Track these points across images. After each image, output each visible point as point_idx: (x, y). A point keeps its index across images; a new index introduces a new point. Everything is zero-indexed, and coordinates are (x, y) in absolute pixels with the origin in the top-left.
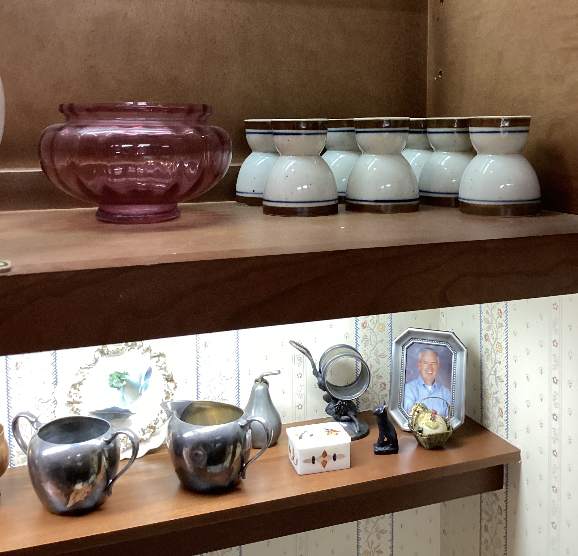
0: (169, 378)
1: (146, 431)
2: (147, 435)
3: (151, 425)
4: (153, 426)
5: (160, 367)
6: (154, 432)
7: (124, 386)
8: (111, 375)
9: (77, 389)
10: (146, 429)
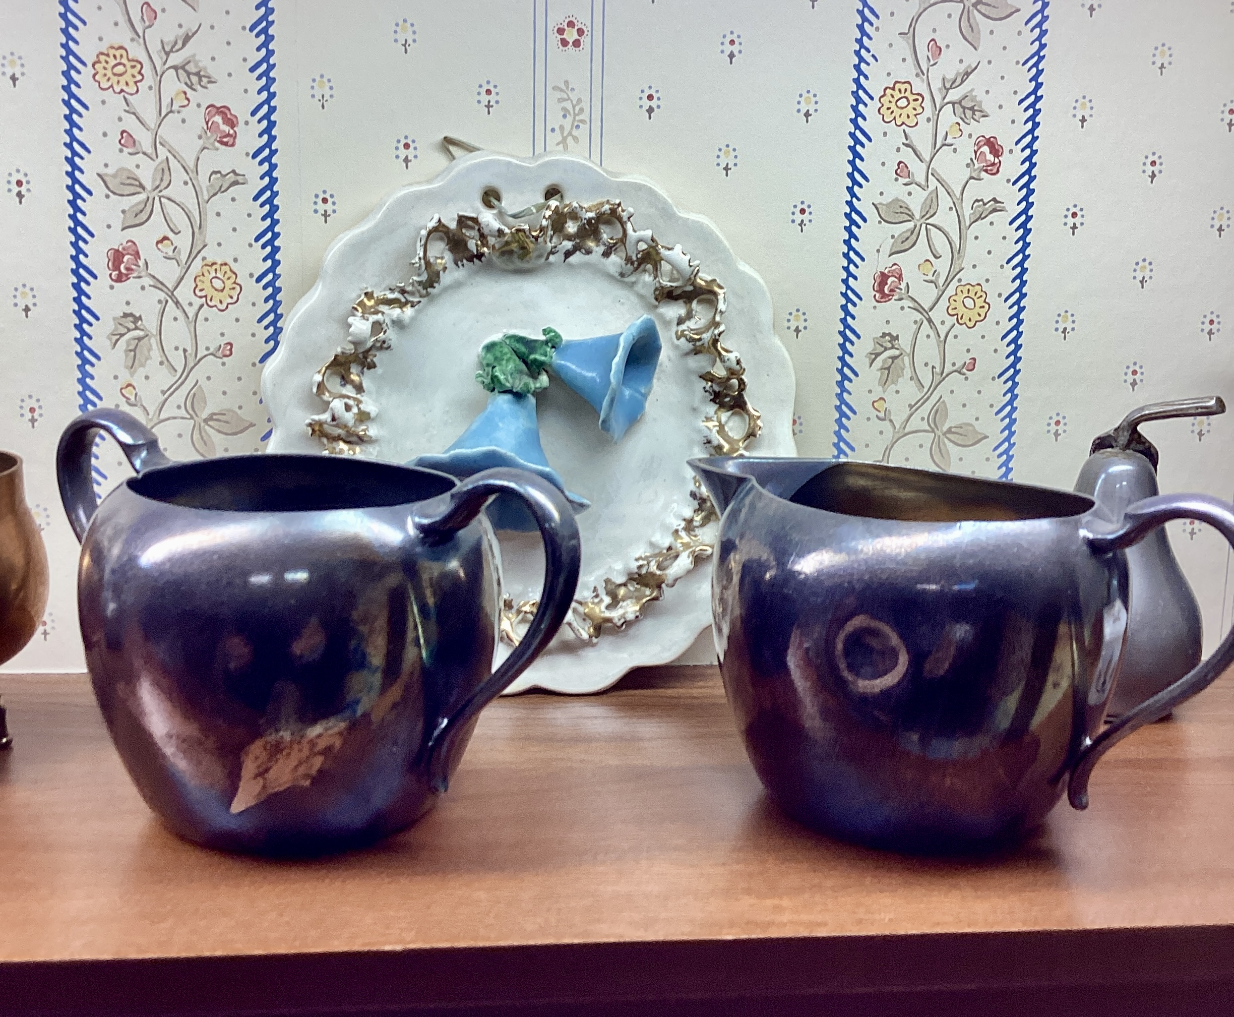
0: (726, 396)
1: (622, 592)
2: (629, 609)
3: (644, 571)
4: (652, 574)
5: (691, 340)
6: (656, 599)
7: (541, 395)
8: (490, 348)
9: (352, 382)
10: (625, 585)
